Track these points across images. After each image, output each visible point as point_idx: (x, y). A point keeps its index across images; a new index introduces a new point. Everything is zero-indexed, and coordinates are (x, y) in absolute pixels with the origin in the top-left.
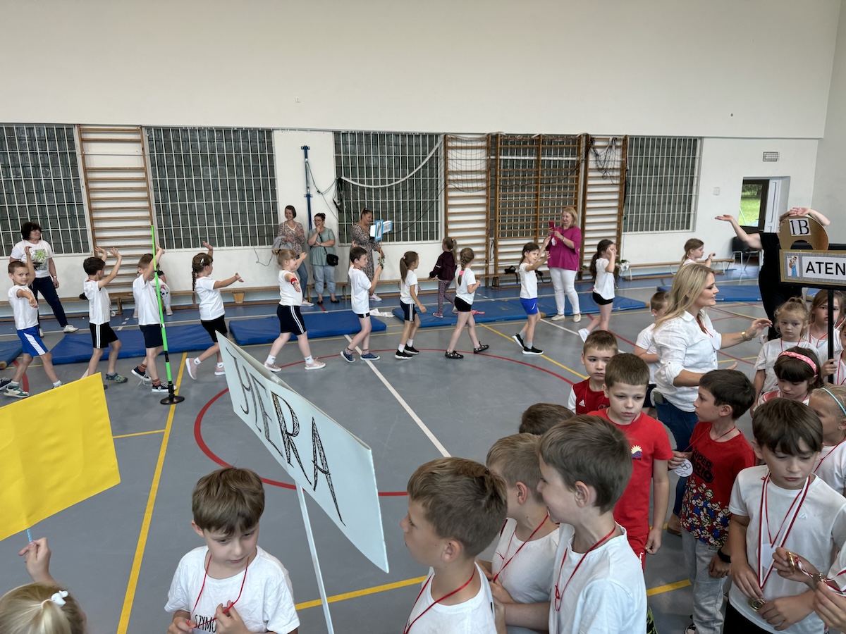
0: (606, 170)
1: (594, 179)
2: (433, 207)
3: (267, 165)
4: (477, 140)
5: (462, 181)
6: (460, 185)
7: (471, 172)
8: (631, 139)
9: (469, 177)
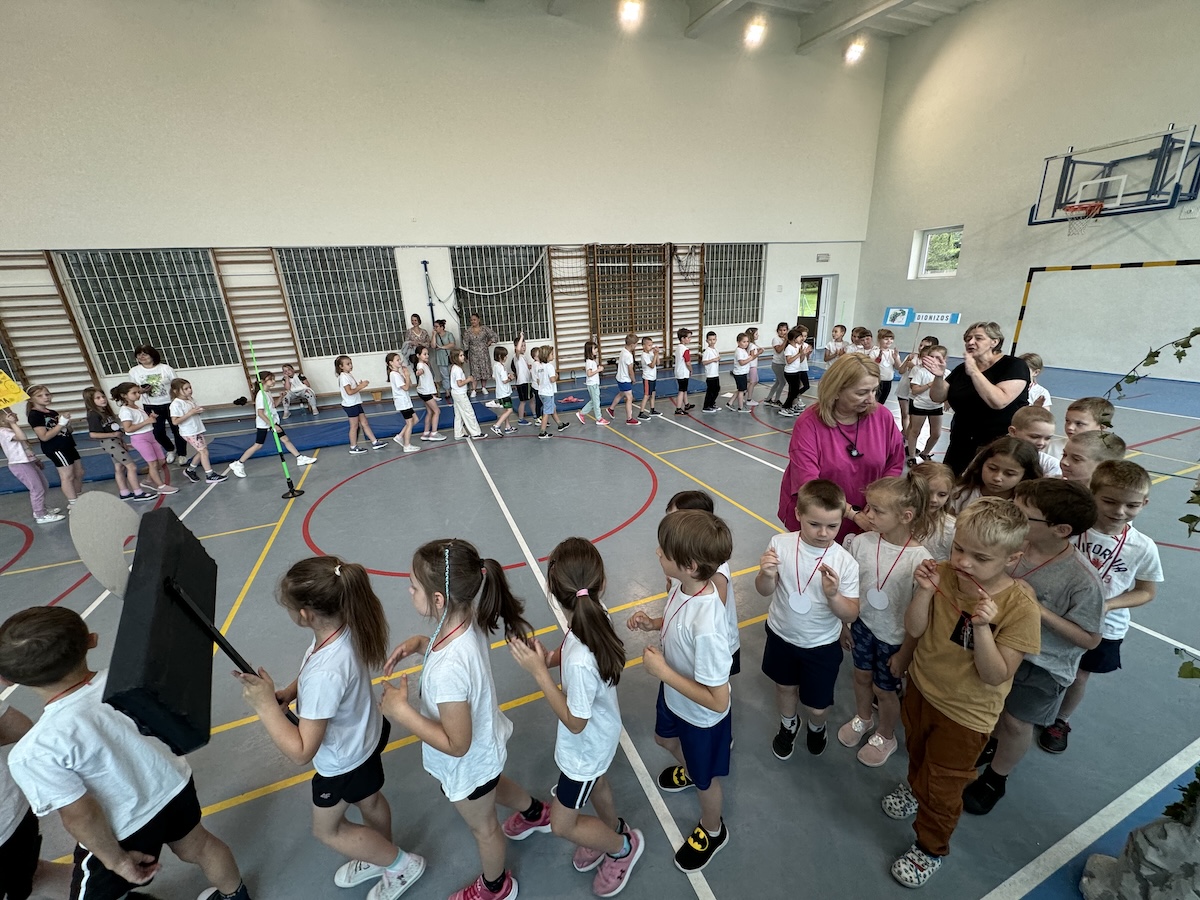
0: (688, 273)
1: (678, 281)
2: (542, 310)
3: (392, 279)
4: (576, 250)
5: (566, 286)
6: (564, 290)
7: (573, 278)
8: (708, 247)
9: (572, 283)
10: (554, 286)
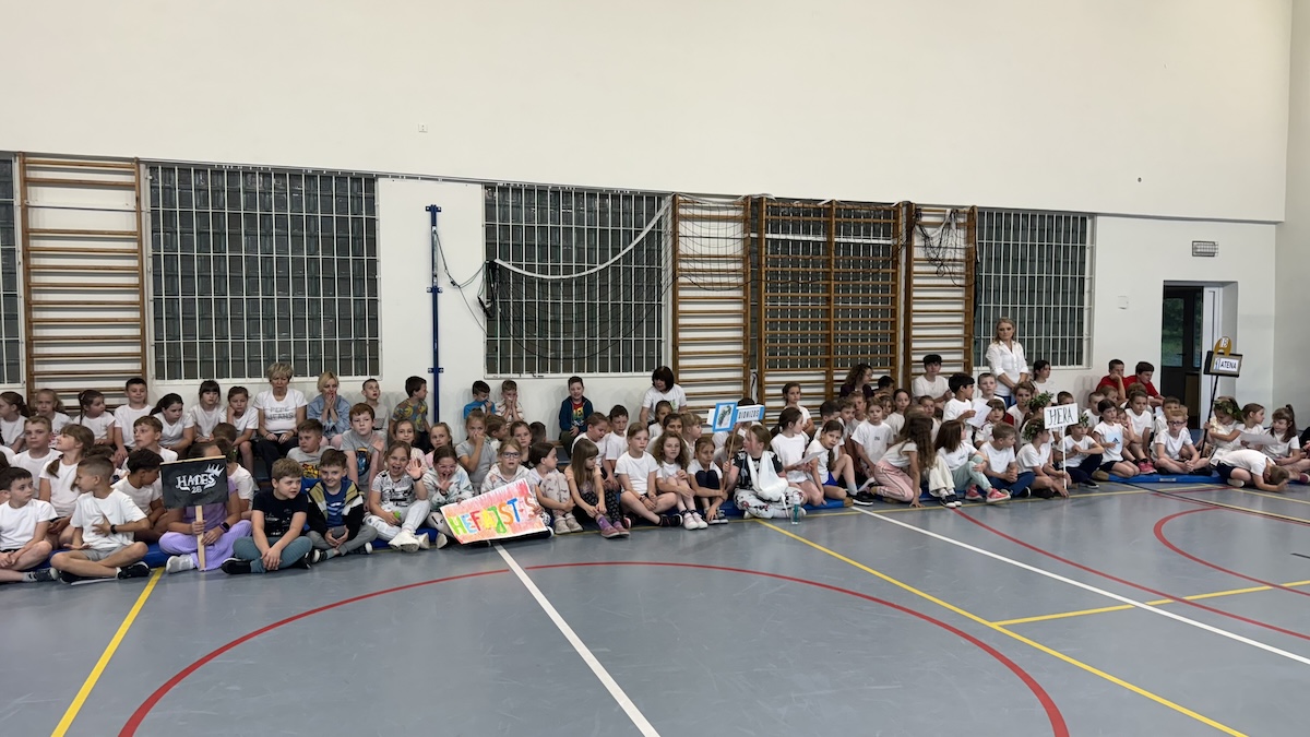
0: (943, 262)
1: (923, 276)
2: (652, 315)
3: (366, 236)
4: (727, 207)
5: (704, 272)
6: (700, 279)
7: (718, 258)
8: (981, 214)
9: (715, 266)
10: (681, 270)
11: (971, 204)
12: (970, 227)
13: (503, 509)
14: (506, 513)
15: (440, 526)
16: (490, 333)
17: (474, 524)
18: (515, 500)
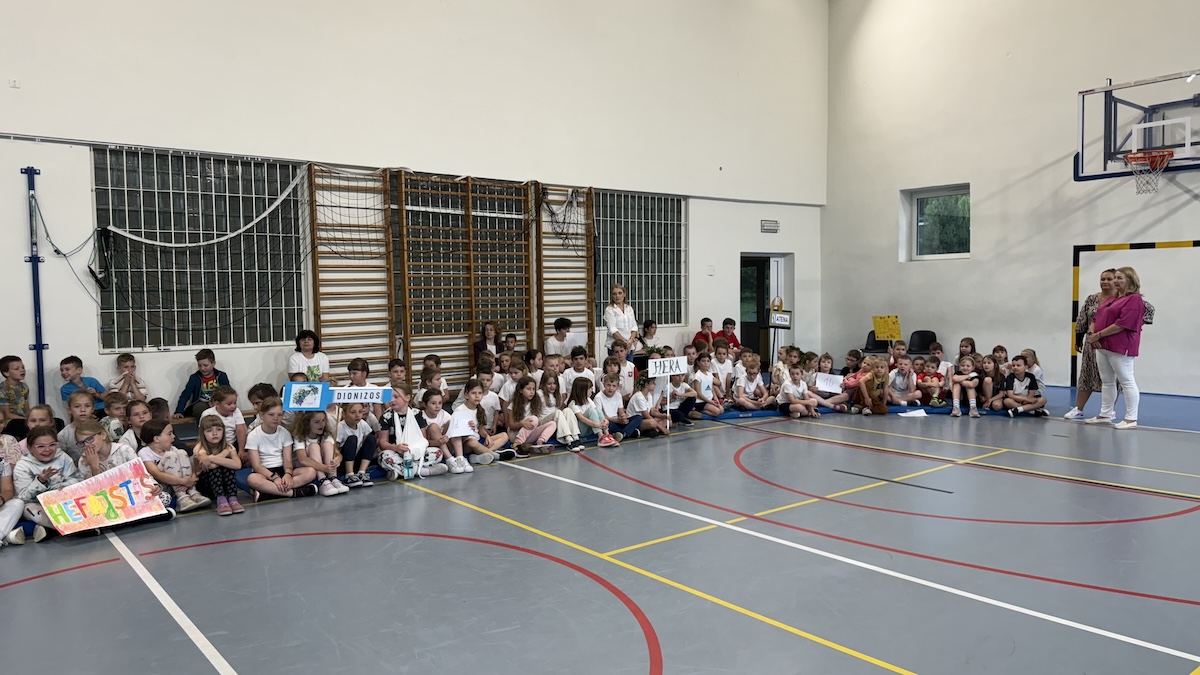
0: (567, 236)
1: (551, 248)
2: (291, 284)
4: (365, 178)
5: (343, 241)
6: (340, 248)
7: (359, 228)
8: (597, 194)
9: (355, 236)
10: (320, 239)
11: (588, 186)
12: (588, 206)
13: (115, 493)
14: (119, 497)
15: (37, 518)
16: (105, 304)
17: (78, 511)
18: (129, 482)
